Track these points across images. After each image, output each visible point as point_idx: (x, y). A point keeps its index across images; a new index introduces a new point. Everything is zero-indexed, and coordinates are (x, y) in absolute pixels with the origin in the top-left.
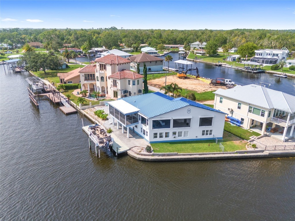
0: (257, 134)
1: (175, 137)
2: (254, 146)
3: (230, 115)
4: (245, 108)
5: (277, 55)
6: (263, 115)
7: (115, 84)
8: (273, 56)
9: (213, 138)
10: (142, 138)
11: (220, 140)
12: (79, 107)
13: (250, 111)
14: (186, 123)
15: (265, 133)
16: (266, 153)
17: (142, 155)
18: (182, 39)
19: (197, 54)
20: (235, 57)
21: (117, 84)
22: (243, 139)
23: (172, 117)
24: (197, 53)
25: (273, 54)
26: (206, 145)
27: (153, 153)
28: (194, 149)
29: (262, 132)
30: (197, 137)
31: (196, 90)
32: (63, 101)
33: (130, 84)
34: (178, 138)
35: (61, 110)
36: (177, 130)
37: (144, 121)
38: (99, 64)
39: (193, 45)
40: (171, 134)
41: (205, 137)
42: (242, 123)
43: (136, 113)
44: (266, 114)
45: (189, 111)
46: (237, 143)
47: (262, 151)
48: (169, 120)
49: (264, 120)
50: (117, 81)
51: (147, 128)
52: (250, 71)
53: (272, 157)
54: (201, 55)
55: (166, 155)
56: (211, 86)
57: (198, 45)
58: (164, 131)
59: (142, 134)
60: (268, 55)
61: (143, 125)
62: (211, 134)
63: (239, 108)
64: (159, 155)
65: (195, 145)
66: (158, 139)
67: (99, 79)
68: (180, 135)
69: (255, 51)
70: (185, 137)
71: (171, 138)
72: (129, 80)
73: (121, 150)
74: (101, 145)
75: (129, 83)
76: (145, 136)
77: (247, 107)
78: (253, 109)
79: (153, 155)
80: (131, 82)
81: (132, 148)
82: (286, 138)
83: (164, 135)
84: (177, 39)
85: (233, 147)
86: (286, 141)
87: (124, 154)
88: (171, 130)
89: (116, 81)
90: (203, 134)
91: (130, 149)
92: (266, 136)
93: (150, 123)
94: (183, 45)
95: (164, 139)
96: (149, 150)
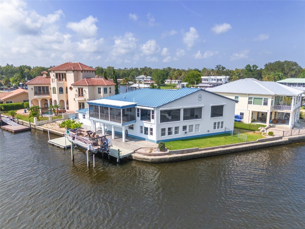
0: (263, 126)
1: (186, 133)
5: (221, 80)
6: (265, 104)
7: (81, 93)
8: (217, 80)
9: (225, 132)
12: (34, 123)
13: (250, 103)
15: (270, 125)
16: (285, 139)
17: (155, 155)
18: (125, 74)
20: (184, 84)
21: (84, 93)
22: (253, 131)
23: (181, 106)
25: (217, 79)
27: (168, 151)
29: (267, 124)
30: (208, 131)
32: (6, 120)
33: (100, 93)
34: (190, 134)
36: (188, 123)
37: (145, 114)
38: (55, 74)
39: (137, 78)
40: (181, 129)
41: (217, 131)
42: (241, 118)
43: (133, 108)
44: (269, 101)
45: (200, 97)
47: (281, 138)
48: (179, 110)
50: (84, 90)
51: (152, 123)
55: (186, 152)
57: (143, 78)
58: (173, 124)
59: (143, 135)
60: (213, 80)
61: (143, 121)
62: (222, 127)
67: (57, 91)
68: (191, 130)
69: (202, 77)
70: (196, 132)
71: (181, 134)
72: (99, 87)
73: (124, 154)
75: (99, 91)
76: (149, 137)
77: (246, 99)
78: (253, 99)
79: (170, 153)
80: (102, 90)
81: (136, 150)
83: (173, 131)
88: (181, 123)
89: (82, 89)
90: (215, 128)
91: (134, 151)
93: (158, 114)
95: (173, 136)
96: (162, 147)
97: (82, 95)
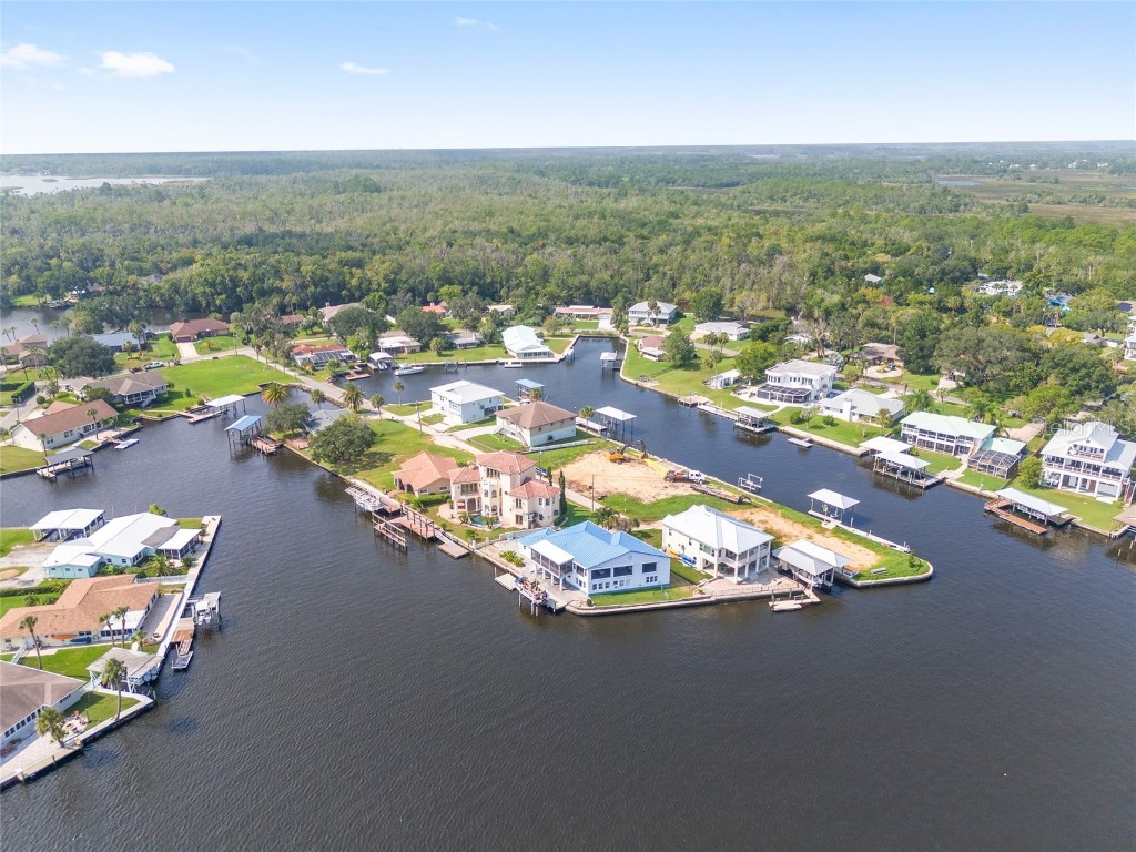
0: (709, 577)
1: (616, 587)
2: (701, 592)
3: (682, 552)
4: (696, 545)
6: (713, 555)
7: (518, 504)
8: (802, 382)
9: (659, 585)
10: (578, 589)
11: (666, 587)
12: (473, 546)
13: (701, 549)
14: (628, 570)
15: (719, 574)
16: (713, 599)
17: (582, 609)
19: (645, 356)
21: (523, 506)
22: (693, 583)
23: (612, 566)
26: (650, 594)
27: (594, 606)
28: (638, 600)
29: (714, 573)
30: (640, 585)
31: (641, 496)
32: (439, 535)
33: (542, 504)
34: (624, 587)
35: (442, 551)
36: (619, 579)
37: (580, 570)
38: (485, 469)
39: (634, 312)
40: (611, 584)
41: (650, 584)
42: (694, 562)
43: (571, 562)
45: (631, 558)
46: (684, 589)
47: (709, 597)
48: (610, 569)
50: (522, 502)
51: (586, 579)
52: (747, 427)
53: (718, 603)
54: (654, 359)
55: (609, 608)
56: (668, 484)
58: (604, 581)
59: (577, 585)
60: (793, 379)
61: (578, 575)
62: (656, 580)
63: (691, 545)
64: (601, 609)
65: (638, 595)
66: (598, 591)
67: (490, 494)
68: (621, 584)
70: (627, 586)
71: (612, 588)
72: (541, 498)
73: (559, 605)
74: (538, 602)
75: (540, 503)
76: (582, 588)
77: (698, 545)
79: (595, 609)
81: (570, 602)
82: (740, 579)
83: (604, 585)
84: (593, 284)
85: (679, 595)
86: (739, 583)
87: (563, 610)
88: (611, 579)
90: (647, 582)
91: (568, 603)
92: (720, 578)
93: (589, 573)
94: (611, 311)
95: (604, 590)
96: (589, 603)
97: (520, 507)
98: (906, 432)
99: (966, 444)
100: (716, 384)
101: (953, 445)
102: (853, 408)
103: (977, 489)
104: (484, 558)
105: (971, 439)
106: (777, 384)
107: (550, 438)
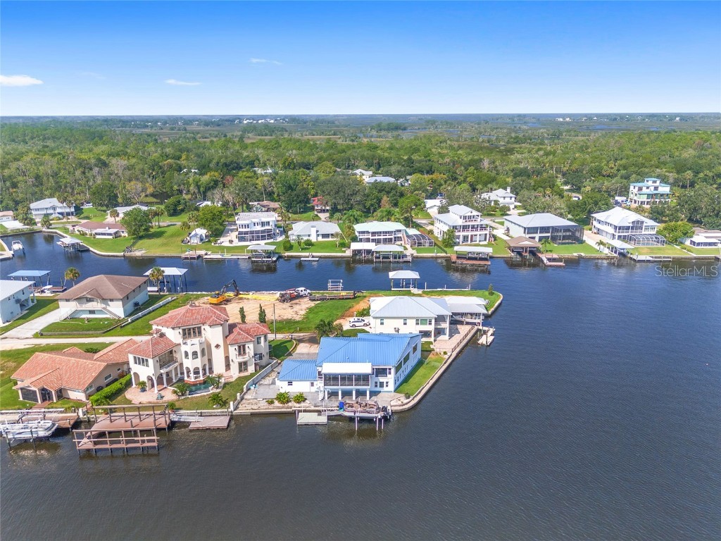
2: (445, 353)
4: (411, 322)
6: (430, 324)
7: (241, 350)
10: (379, 392)
12: (229, 409)
13: (417, 324)
14: (408, 357)
16: (454, 354)
19: (98, 237)
21: (247, 350)
22: (431, 351)
23: (403, 357)
24: (96, 234)
26: (422, 369)
27: (411, 397)
30: (412, 366)
32: (173, 418)
33: (260, 343)
35: (197, 429)
37: (380, 372)
39: (37, 210)
44: (433, 321)
46: (433, 356)
49: (431, 328)
51: (389, 377)
54: (111, 237)
57: (54, 209)
59: (377, 389)
60: (256, 225)
61: (379, 378)
63: (405, 324)
65: (418, 374)
66: (397, 384)
68: (405, 371)
72: (259, 336)
76: (385, 389)
77: (414, 321)
78: (419, 321)
80: (263, 339)
83: (399, 377)
85: (438, 361)
91: (390, 405)
92: (435, 340)
93: (394, 371)
95: (400, 382)
96: (406, 397)
97: (245, 353)
98: (361, 237)
99: (399, 235)
100: (195, 241)
101: (392, 237)
102: (317, 231)
103: (434, 255)
104: (253, 415)
105: (400, 231)
106: (247, 230)
107: (136, 304)
